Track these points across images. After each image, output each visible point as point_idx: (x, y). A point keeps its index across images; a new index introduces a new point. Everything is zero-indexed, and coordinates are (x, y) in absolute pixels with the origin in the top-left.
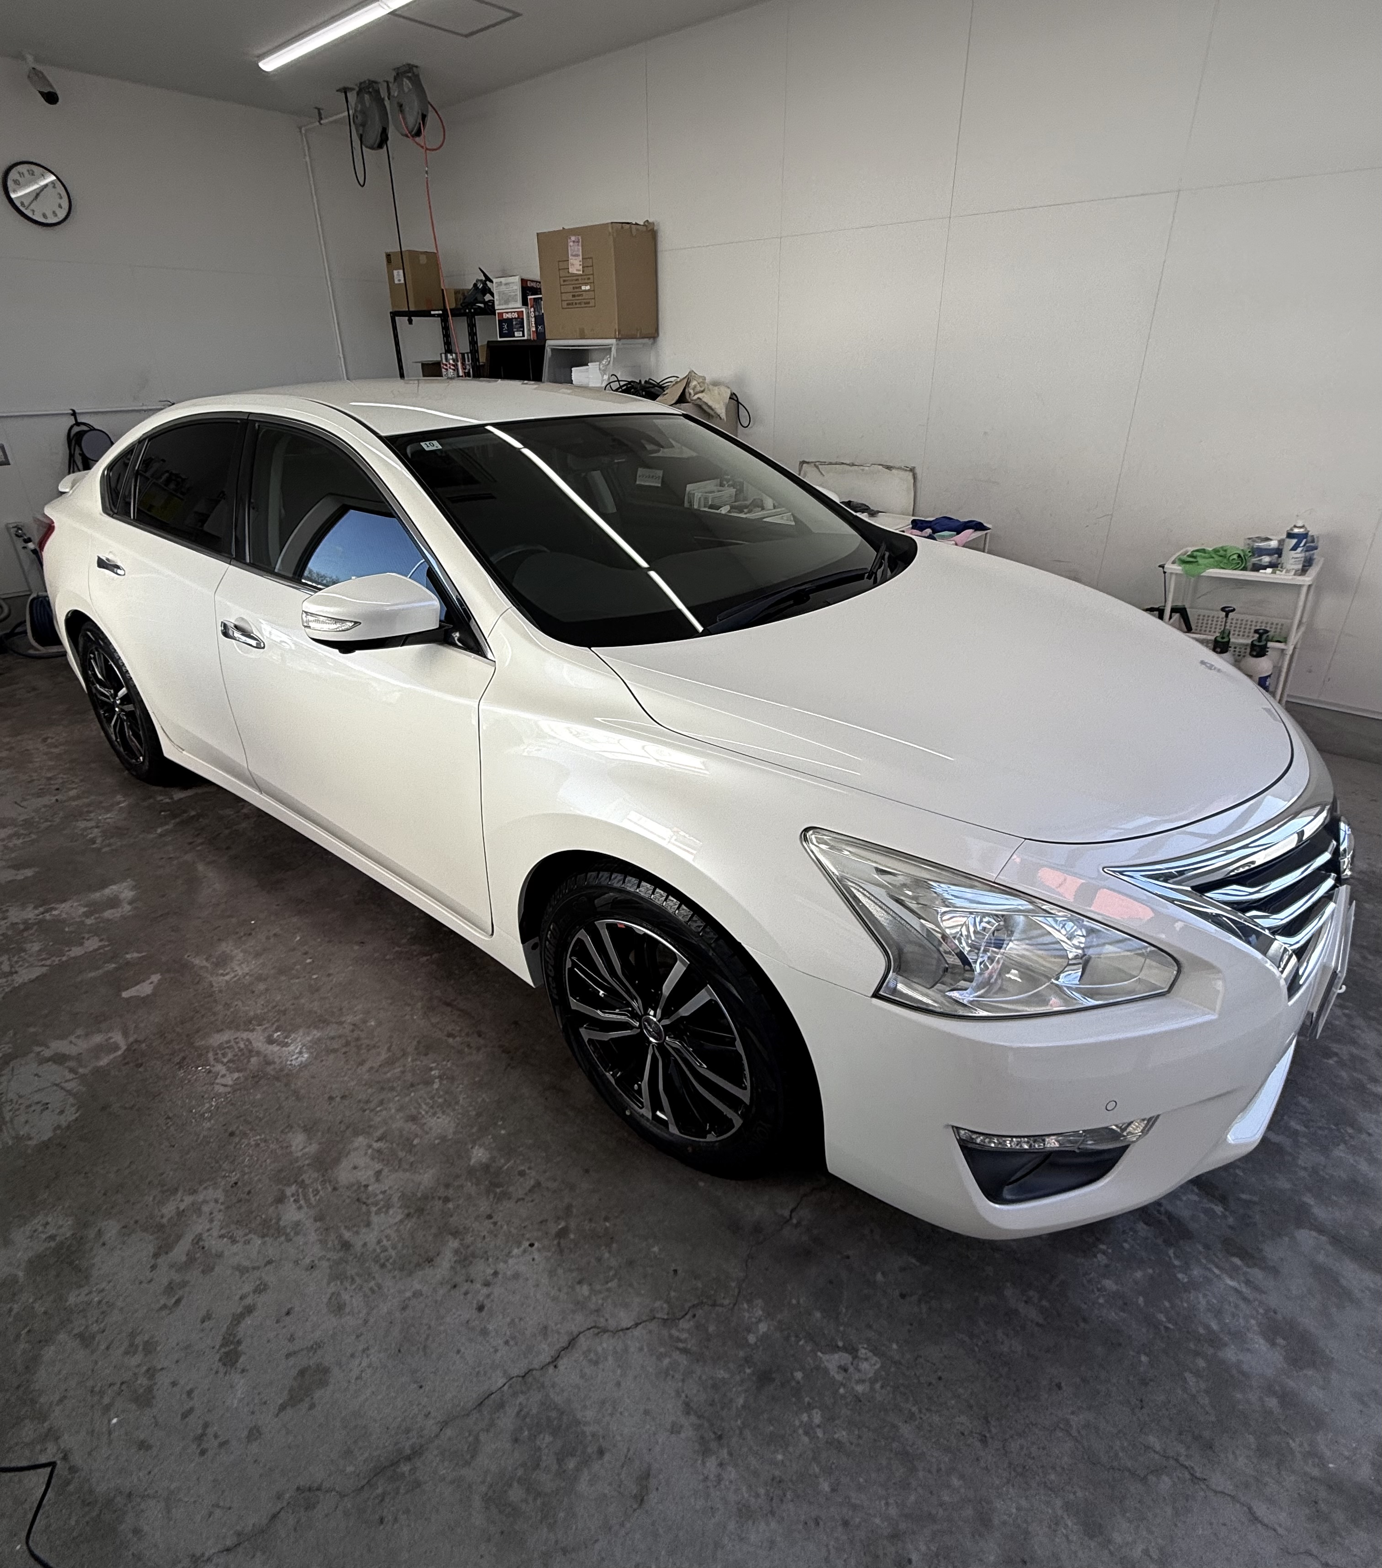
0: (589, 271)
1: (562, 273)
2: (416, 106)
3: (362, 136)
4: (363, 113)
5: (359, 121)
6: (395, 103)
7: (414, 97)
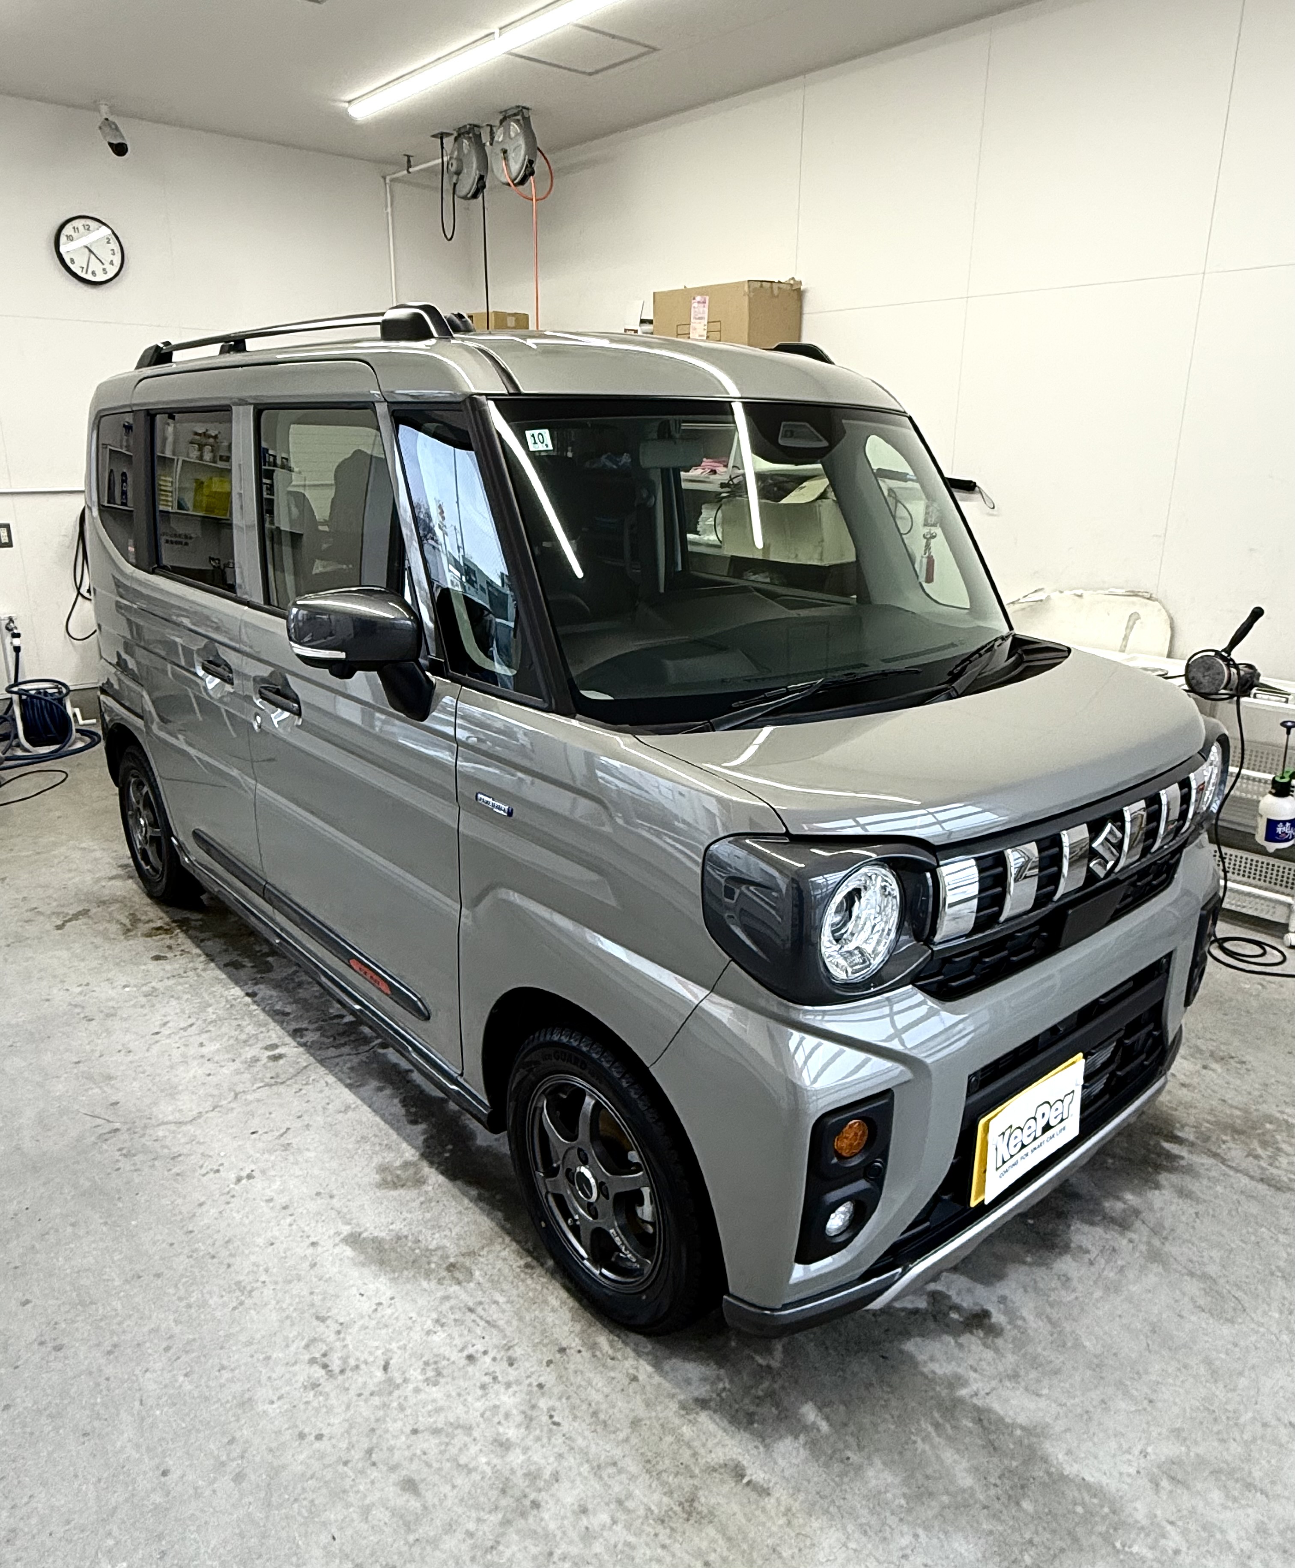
0: (714, 337)
2: (523, 152)
3: (455, 185)
4: (459, 160)
5: (453, 169)
6: (498, 149)
7: (521, 142)
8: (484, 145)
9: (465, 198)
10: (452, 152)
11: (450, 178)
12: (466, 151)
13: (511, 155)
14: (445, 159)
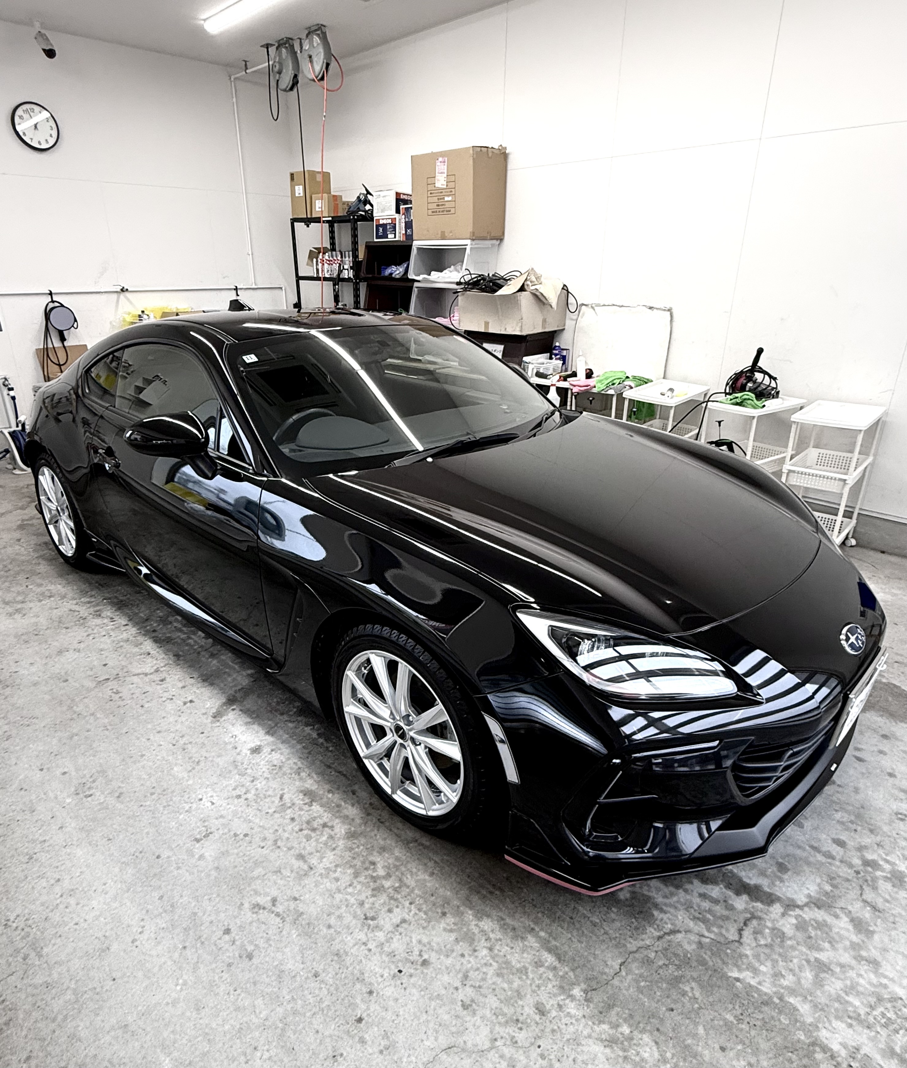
0: (451, 185)
1: (430, 187)
2: (322, 56)
3: (278, 81)
4: (280, 64)
5: (276, 69)
6: (306, 56)
7: (321, 50)
8: (296, 53)
9: (285, 90)
10: (275, 57)
11: (275, 77)
12: (284, 57)
13: (315, 59)
14: (271, 63)
